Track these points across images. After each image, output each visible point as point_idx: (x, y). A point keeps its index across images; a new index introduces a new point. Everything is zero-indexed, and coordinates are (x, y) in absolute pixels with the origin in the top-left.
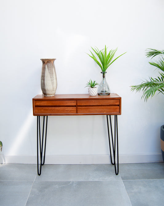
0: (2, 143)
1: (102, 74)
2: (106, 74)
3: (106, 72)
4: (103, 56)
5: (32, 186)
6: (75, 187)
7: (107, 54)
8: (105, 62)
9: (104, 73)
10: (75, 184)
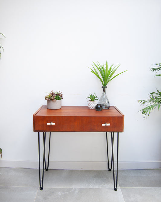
0: (1, 150)
1: (103, 89)
2: (106, 89)
3: (107, 87)
4: (104, 71)
5: (37, 193)
6: (77, 194)
7: (108, 70)
8: (106, 78)
9: (104, 88)
10: (76, 192)
